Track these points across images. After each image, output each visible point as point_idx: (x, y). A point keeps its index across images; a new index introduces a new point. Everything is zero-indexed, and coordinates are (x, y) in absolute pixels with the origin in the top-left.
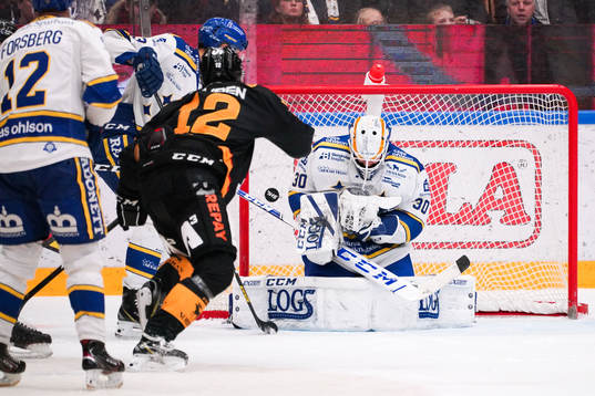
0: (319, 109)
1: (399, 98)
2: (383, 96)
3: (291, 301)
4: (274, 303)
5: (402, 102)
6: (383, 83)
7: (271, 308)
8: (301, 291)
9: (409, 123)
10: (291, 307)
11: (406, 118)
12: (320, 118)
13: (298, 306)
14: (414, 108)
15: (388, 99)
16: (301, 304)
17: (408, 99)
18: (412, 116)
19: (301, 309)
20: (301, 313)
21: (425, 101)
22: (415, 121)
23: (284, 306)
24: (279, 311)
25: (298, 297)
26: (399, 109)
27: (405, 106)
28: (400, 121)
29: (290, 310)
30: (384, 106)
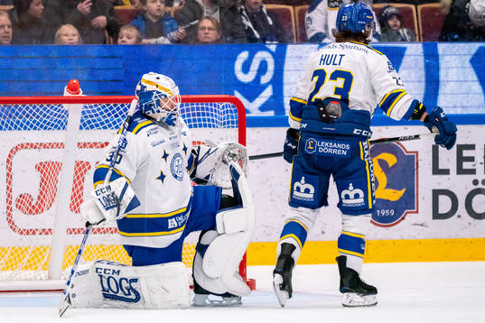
0: (27, 116)
1: (96, 106)
2: (82, 105)
3: (119, 285)
4: (106, 286)
5: (99, 109)
6: (81, 94)
7: (104, 290)
8: (126, 280)
9: (105, 128)
10: (120, 291)
11: (102, 124)
12: (28, 123)
13: (126, 292)
14: (109, 115)
15: (86, 107)
16: (129, 290)
17: (103, 107)
18: (107, 121)
19: (129, 294)
20: (130, 297)
21: (118, 109)
22: (110, 126)
23: (115, 290)
24: (111, 293)
25: (125, 284)
26: (97, 115)
27: (101, 113)
28: (97, 125)
29: (120, 294)
30: (83, 113)
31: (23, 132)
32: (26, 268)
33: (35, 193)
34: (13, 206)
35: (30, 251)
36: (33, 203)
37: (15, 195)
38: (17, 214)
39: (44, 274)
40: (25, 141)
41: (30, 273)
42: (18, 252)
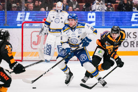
3: (48, 49)
20: (50, 47)
24: (49, 53)
31: (34, 29)
32: (34, 56)
33: (36, 41)
34: (32, 44)
35: (35, 53)
36: (36, 43)
37: (32, 41)
38: (33, 45)
39: (38, 57)
40: (34, 31)
41: (35, 57)
42: (33, 53)
